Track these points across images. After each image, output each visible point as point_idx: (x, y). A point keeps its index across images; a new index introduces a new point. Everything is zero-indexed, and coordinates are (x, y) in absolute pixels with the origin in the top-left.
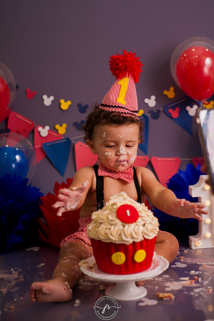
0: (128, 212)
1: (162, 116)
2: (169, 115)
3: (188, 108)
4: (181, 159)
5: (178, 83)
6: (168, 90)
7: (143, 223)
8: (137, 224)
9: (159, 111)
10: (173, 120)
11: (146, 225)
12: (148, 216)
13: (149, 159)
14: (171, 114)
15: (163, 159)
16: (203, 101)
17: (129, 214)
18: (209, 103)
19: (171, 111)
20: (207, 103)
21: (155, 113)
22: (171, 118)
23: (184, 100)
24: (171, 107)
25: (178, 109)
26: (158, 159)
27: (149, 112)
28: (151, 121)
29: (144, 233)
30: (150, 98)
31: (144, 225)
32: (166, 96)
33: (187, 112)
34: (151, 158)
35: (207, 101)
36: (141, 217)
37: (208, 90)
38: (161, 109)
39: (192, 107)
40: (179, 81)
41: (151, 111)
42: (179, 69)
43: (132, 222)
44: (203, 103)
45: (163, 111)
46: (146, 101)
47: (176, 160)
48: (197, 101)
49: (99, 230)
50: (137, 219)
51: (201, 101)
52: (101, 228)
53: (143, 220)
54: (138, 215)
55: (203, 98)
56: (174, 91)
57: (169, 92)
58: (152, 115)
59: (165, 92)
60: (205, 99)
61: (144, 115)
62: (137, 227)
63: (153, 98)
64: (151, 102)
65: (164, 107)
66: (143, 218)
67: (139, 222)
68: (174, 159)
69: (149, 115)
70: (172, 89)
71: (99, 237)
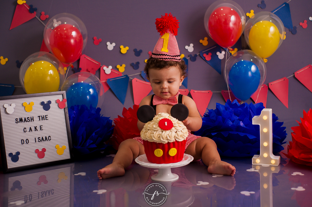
0: (166, 123)
1: (199, 59)
2: (204, 58)
3: (218, 53)
4: (212, 92)
5: (210, 35)
6: (203, 39)
7: (175, 131)
8: (172, 131)
9: (196, 56)
10: (207, 63)
11: (178, 132)
12: (180, 127)
13: (189, 91)
14: (205, 57)
15: (200, 92)
16: (228, 48)
17: (166, 124)
18: (233, 50)
19: (205, 55)
20: (231, 49)
21: (193, 57)
22: (205, 60)
23: (216, 47)
24: (205, 53)
25: (210, 54)
26: (195, 91)
27: (189, 57)
28: (190, 62)
29: (175, 137)
30: (189, 46)
31: (176, 132)
32: (202, 44)
33: (218, 56)
34: (190, 91)
35: (231, 48)
36: (175, 127)
37: (232, 40)
38: (198, 54)
39: (221, 52)
40: (211, 33)
41: (190, 55)
42: (210, 23)
43: (168, 130)
44: (229, 50)
45: (199, 55)
46: (187, 47)
47: (209, 93)
48: (224, 48)
49: (147, 134)
50: (172, 128)
51: (227, 48)
52: (148, 133)
53: (175, 129)
54: (173, 125)
55: (228, 46)
56: (208, 40)
57: (204, 41)
58: (190, 58)
59: (201, 41)
60: (230, 47)
61: (184, 58)
62: (171, 133)
63: (192, 45)
64: (190, 48)
65: (199, 52)
66: (176, 128)
67: (173, 130)
68: (208, 92)
69: (188, 58)
70: (206, 38)
71: (147, 139)
